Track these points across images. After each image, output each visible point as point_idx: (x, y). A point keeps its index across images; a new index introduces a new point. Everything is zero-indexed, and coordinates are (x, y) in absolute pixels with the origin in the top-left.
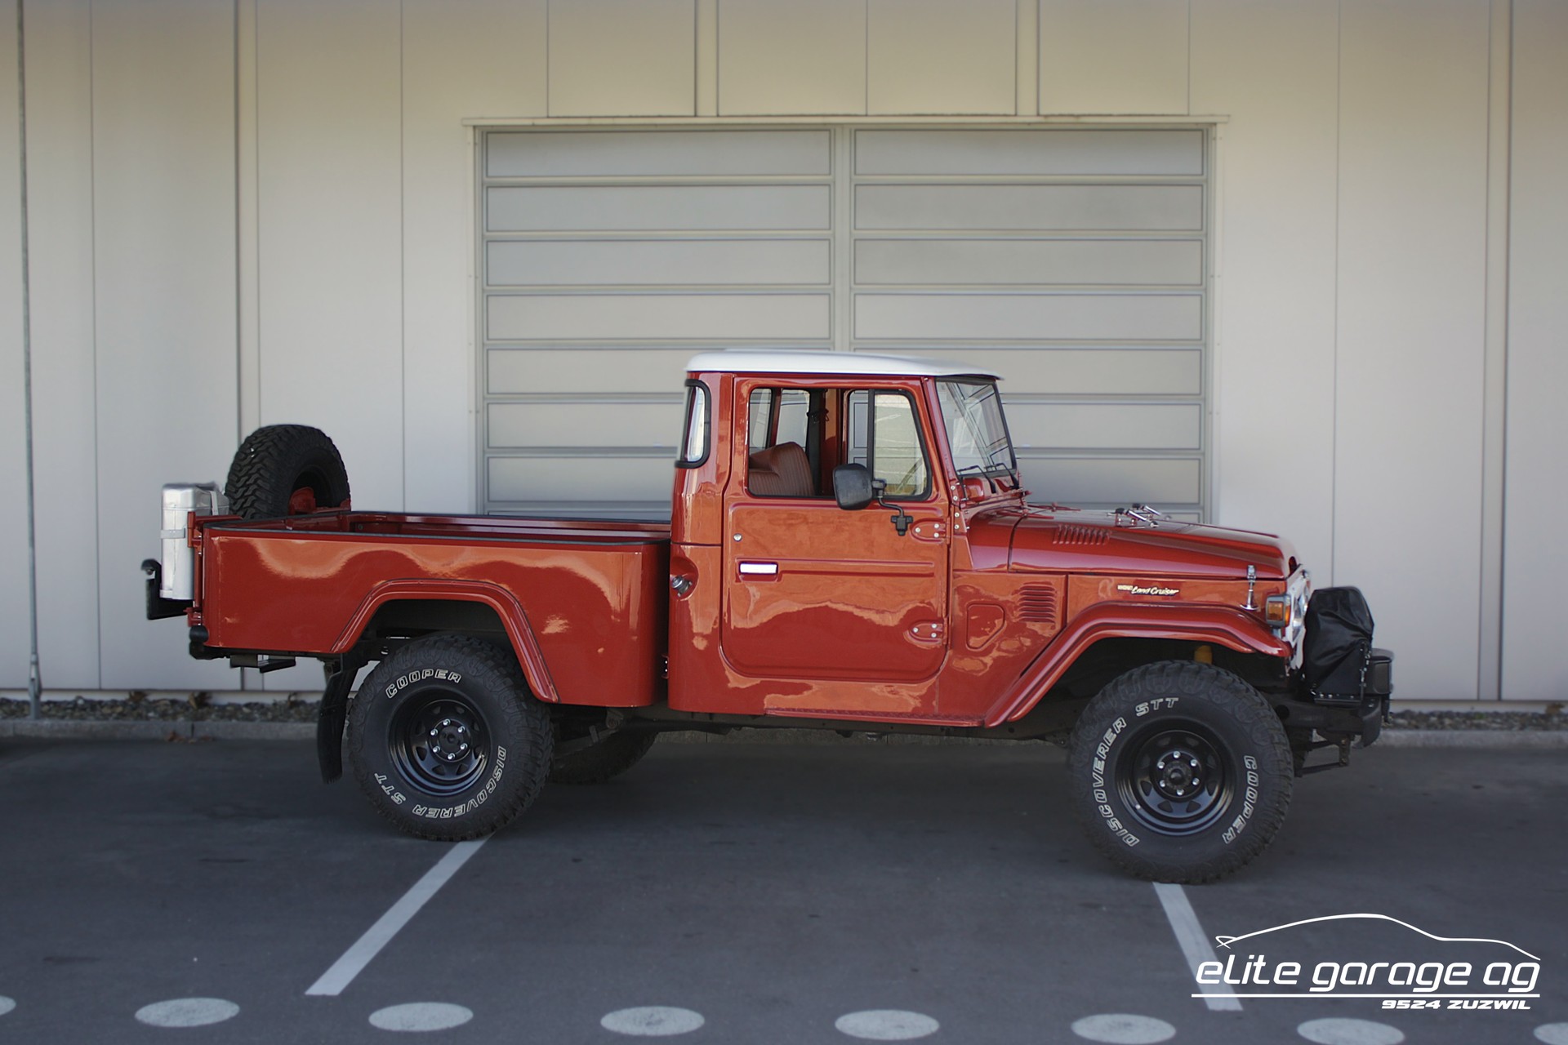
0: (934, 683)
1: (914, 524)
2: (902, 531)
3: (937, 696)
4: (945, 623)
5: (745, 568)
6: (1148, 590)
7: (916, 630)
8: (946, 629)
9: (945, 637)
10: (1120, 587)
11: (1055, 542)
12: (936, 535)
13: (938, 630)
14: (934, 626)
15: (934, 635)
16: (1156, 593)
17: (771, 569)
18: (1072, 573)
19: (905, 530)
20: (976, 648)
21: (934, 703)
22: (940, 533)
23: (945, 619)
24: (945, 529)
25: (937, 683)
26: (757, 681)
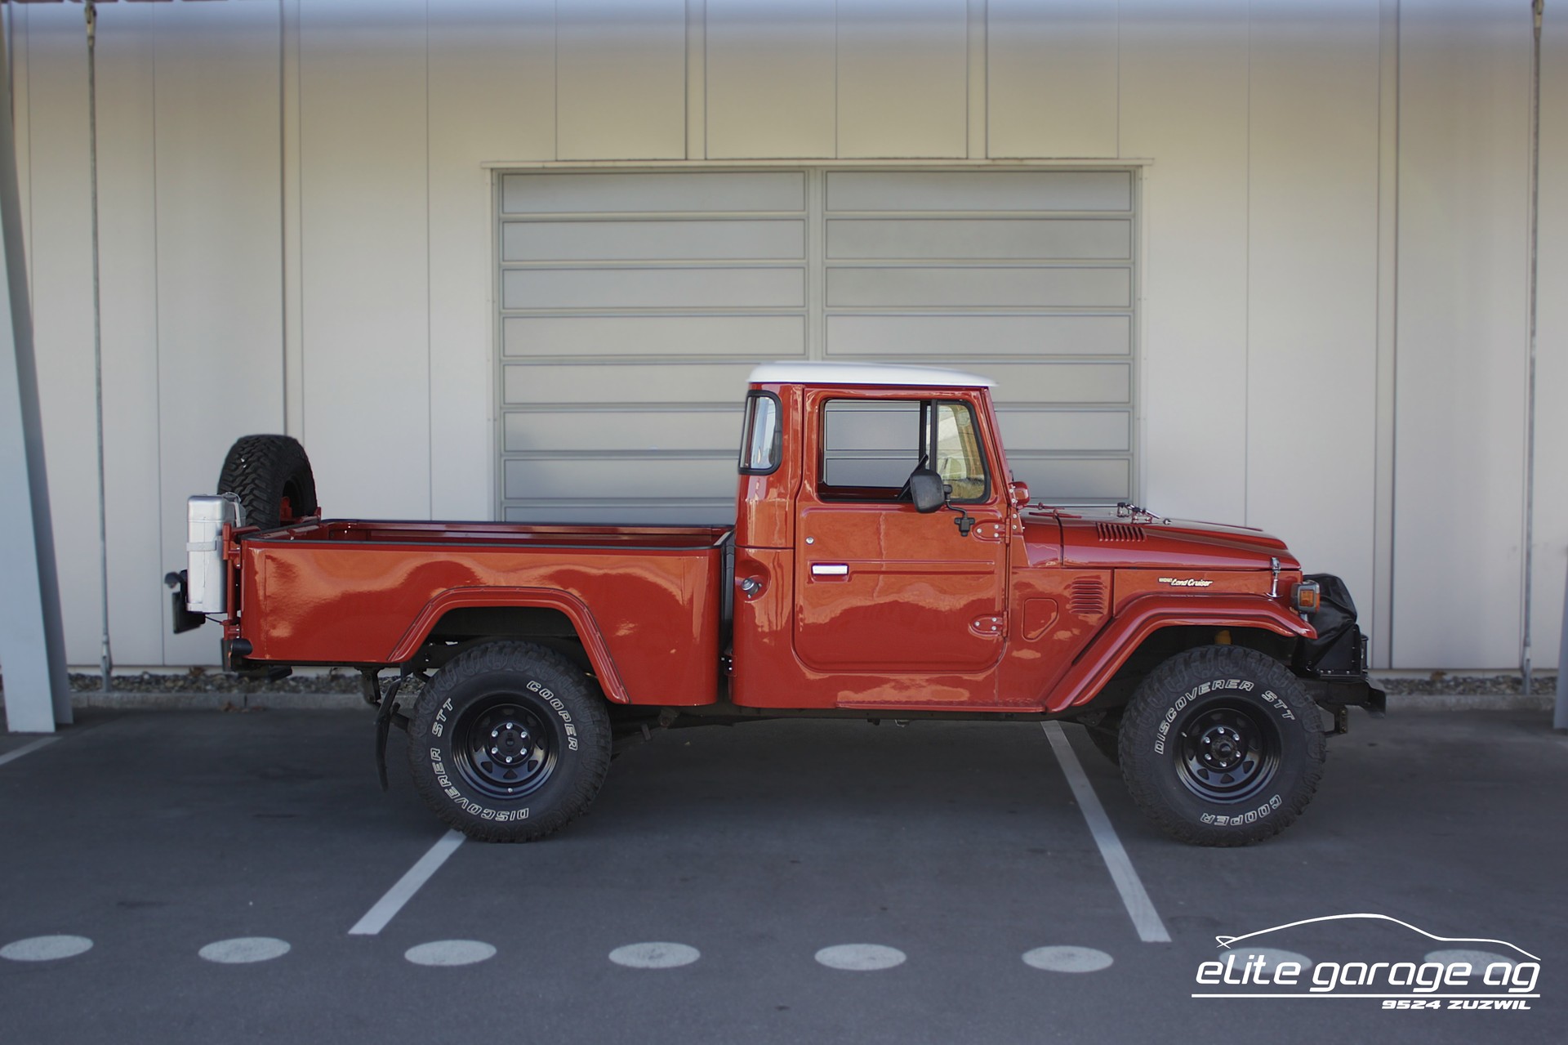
0: (994, 672)
1: (976, 525)
2: (964, 532)
3: (996, 685)
4: (1005, 616)
5: (817, 570)
6: (1186, 582)
7: (977, 624)
8: (1006, 622)
9: (1005, 630)
10: (1161, 580)
11: (1101, 540)
12: (996, 535)
13: (998, 623)
14: (994, 620)
15: (994, 628)
16: (1192, 584)
17: (843, 570)
18: (1116, 568)
19: (967, 531)
20: (1032, 639)
21: (995, 691)
22: (999, 533)
23: (1005, 613)
24: (1005, 529)
25: (996, 672)
26: (827, 675)
